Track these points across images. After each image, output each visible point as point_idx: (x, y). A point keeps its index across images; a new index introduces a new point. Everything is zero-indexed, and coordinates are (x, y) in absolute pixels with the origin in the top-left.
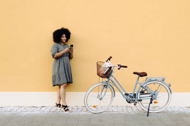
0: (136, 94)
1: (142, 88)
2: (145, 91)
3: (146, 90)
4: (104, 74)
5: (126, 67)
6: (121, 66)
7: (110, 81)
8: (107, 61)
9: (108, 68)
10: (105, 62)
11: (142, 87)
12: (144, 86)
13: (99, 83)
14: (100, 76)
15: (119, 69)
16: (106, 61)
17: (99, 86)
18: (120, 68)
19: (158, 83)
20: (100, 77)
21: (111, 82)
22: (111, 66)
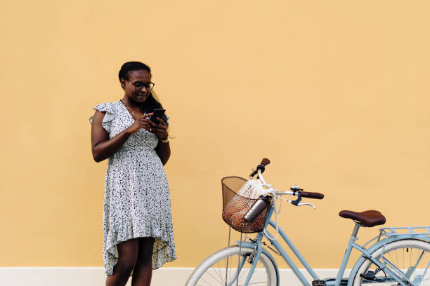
0: (347, 281)
1: (367, 262)
2: (377, 272)
3: (380, 269)
4: (246, 221)
5: (319, 196)
6: (301, 194)
7: (264, 239)
8: (253, 175)
9: (260, 201)
10: (246, 176)
11: (366, 258)
12: (374, 255)
13: (229, 247)
14: (231, 225)
15: (295, 203)
16: (251, 172)
17: (227, 257)
18: (299, 200)
19: (419, 248)
20: (232, 230)
21: (269, 243)
22: (270, 190)
